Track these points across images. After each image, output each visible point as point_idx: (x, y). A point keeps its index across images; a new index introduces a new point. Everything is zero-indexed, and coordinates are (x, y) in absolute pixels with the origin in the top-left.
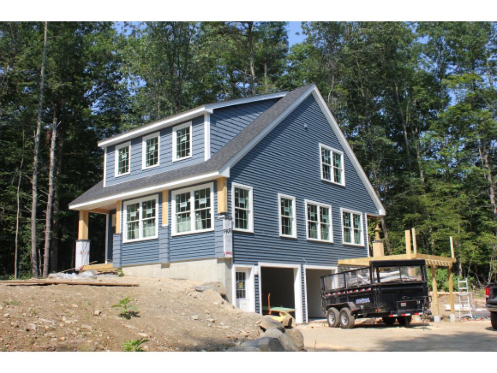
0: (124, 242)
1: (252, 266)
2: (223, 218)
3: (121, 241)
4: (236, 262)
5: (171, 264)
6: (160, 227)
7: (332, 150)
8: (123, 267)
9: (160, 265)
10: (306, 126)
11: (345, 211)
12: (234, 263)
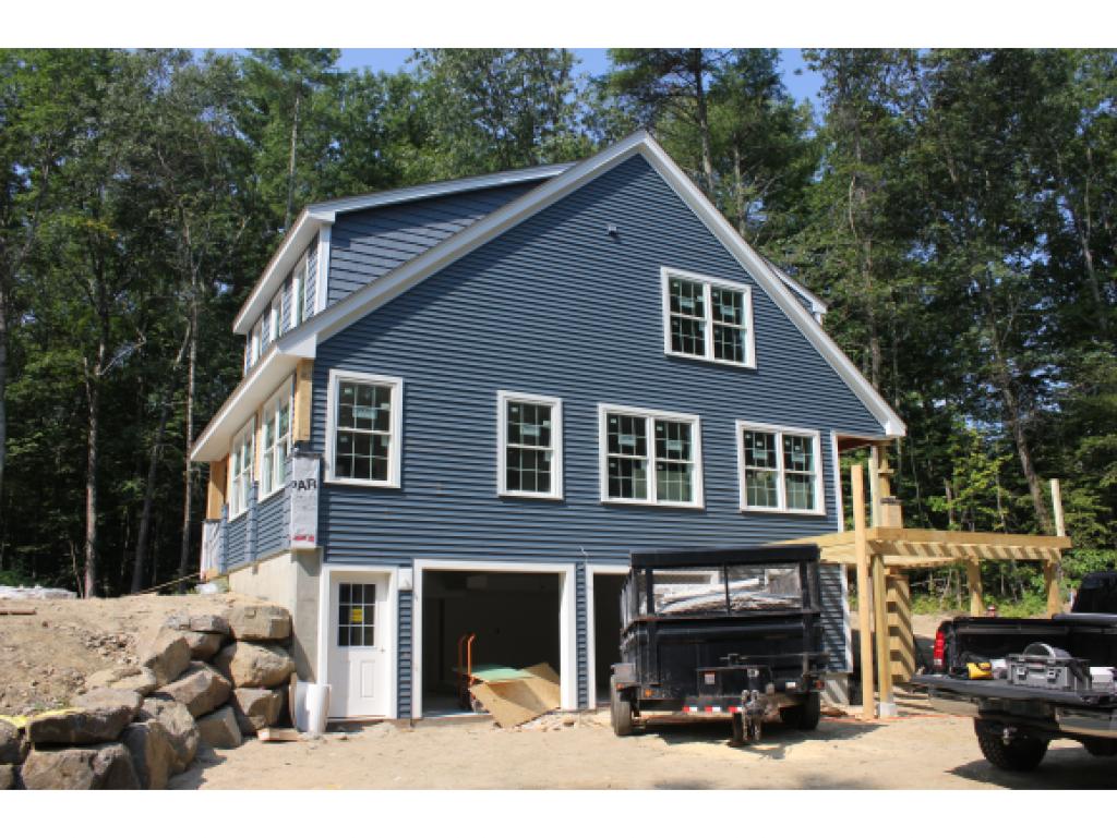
1: (393, 570)
2: (293, 454)
3: (227, 518)
4: (331, 559)
7: (708, 282)
10: (612, 228)
11: (748, 429)
12: (325, 560)
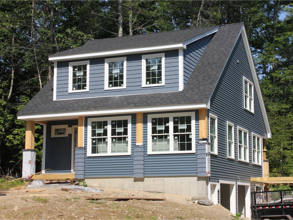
0: (88, 155)
1: (217, 183)
2: (205, 143)
3: (85, 154)
5: (145, 179)
6: (134, 145)
7: (249, 82)
8: (86, 178)
9: (133, 179)
10: (238, 61)
11: (254, 135)
12: (210, 181)
